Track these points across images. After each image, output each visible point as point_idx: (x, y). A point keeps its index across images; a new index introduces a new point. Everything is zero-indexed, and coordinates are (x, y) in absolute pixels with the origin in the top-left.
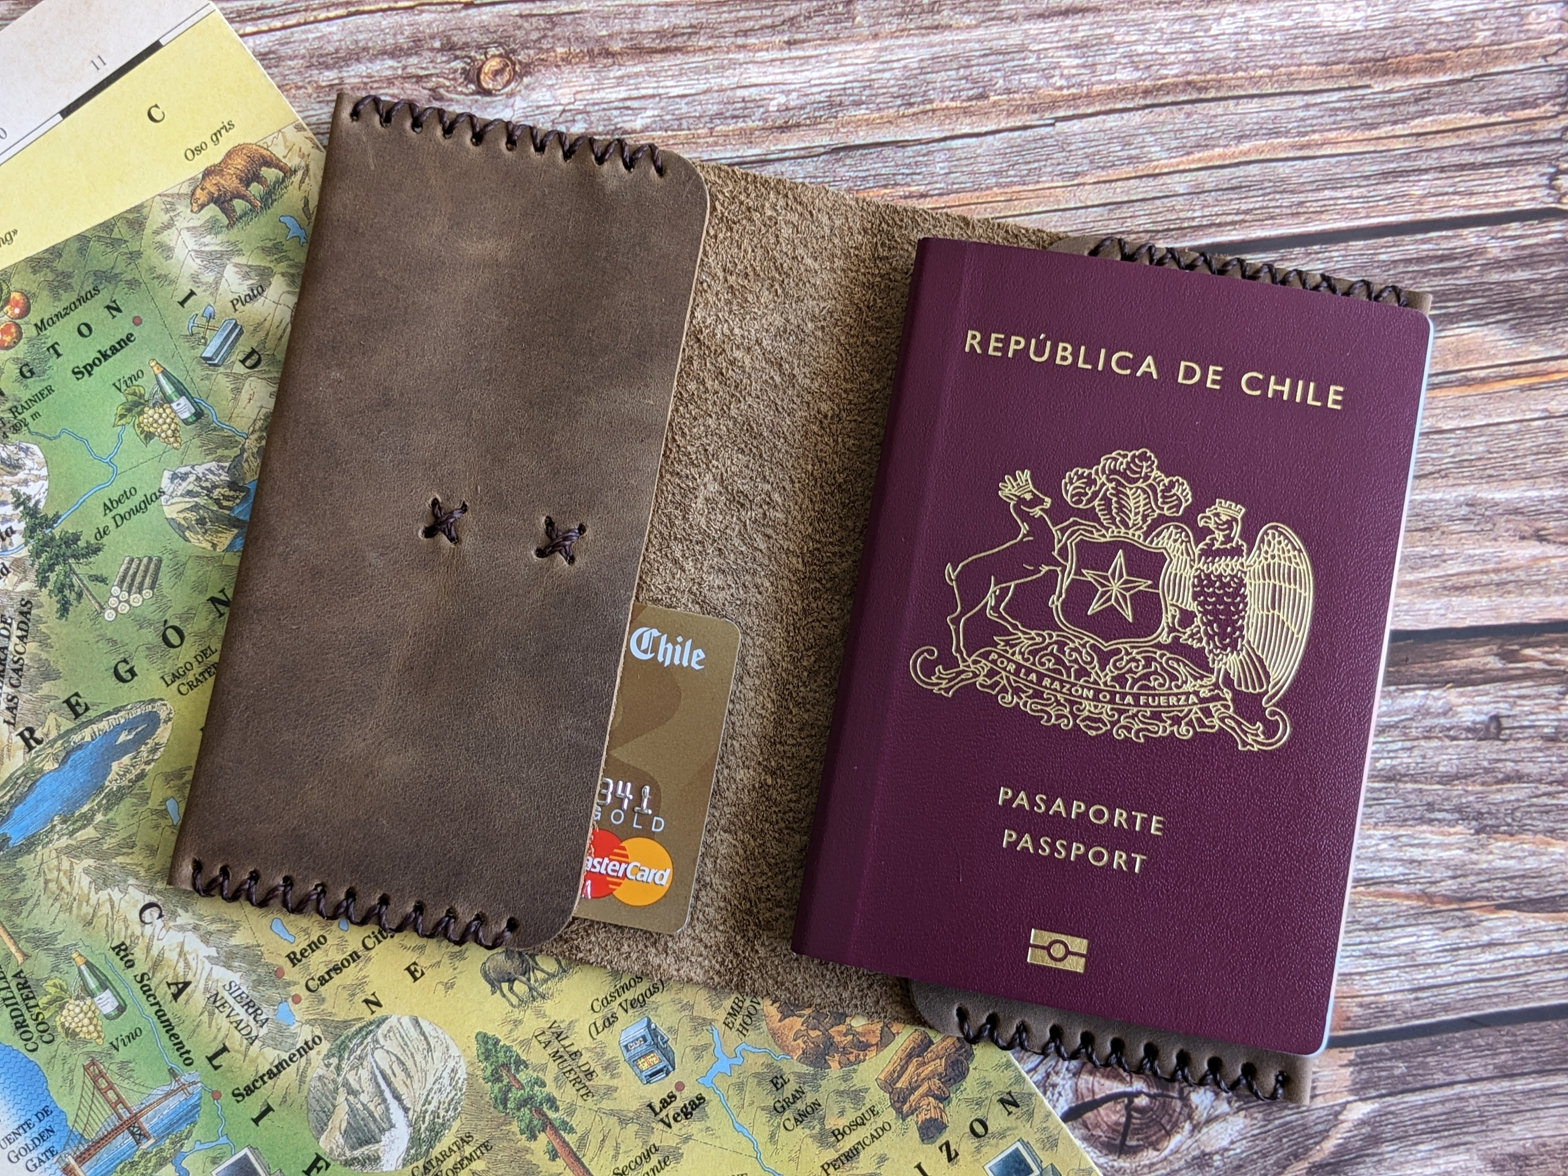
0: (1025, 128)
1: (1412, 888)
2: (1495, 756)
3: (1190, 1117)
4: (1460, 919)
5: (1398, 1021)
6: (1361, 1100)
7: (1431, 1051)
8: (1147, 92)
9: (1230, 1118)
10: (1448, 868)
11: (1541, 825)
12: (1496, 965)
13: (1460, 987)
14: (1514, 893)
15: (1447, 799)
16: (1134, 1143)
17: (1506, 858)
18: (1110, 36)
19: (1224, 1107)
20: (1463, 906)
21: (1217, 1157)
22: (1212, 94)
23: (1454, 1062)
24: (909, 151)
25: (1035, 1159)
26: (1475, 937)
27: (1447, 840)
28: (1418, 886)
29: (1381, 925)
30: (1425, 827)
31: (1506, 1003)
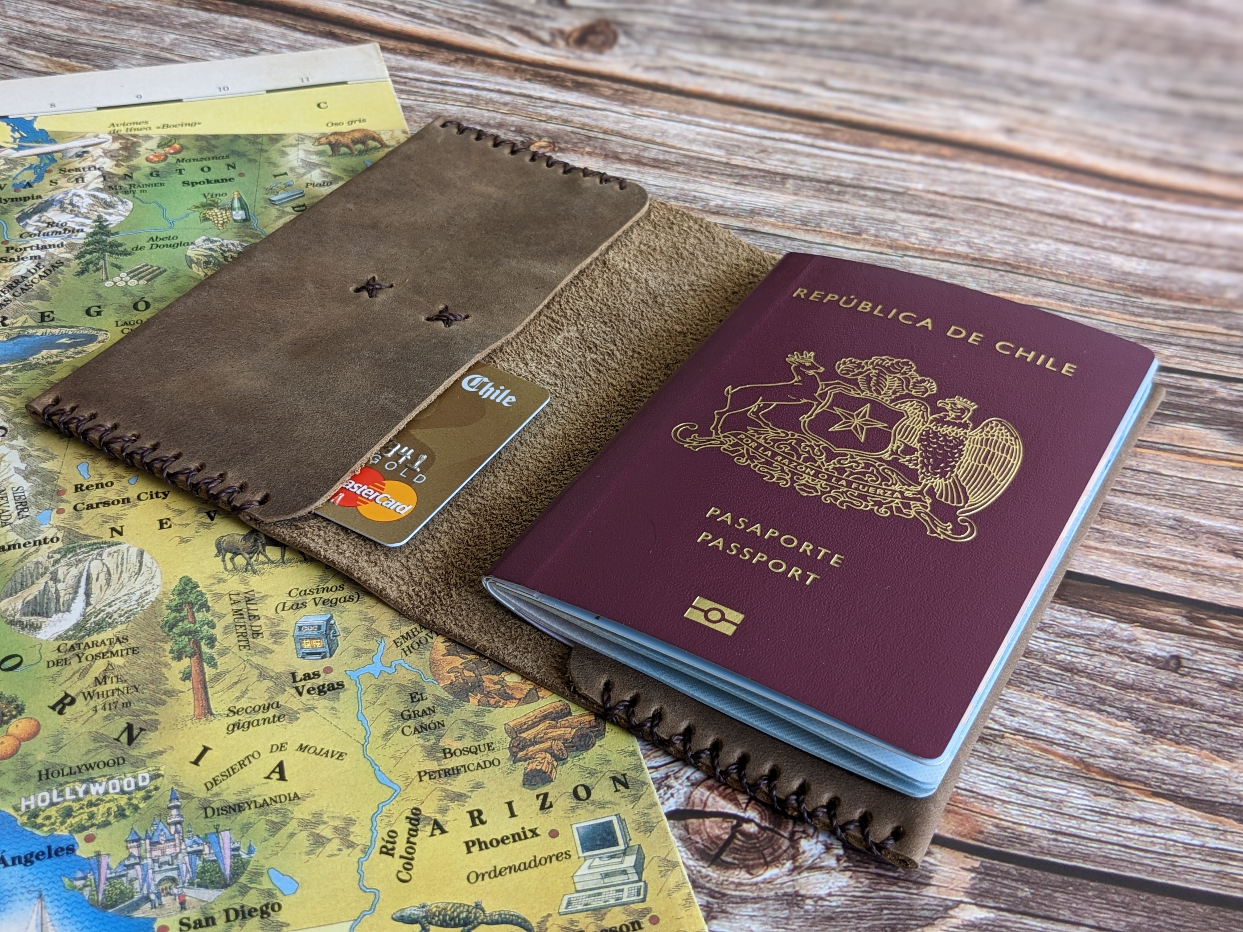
0: (882, 253)
1: (1071, 753)
2: (1171, 683)
3: (794, 858)
4: (1114, 791)
5: (1033, 852)
6: (975, 904)
7: (1062, 887)
8: (974, 259)
9: (835, 874)
10: (1110, 749)
11: (1208, 744)
12: (1144, 839)
13: (1104, 845)
14: (1172, 788)
15: (1119, 700)
16: (729, 860)
17: (1168, 758)
18: (957, 232)
19: (832, 862)
20: (1119, 782)
21: (808, 901)
22: (1022, 271)
23: (1084, 906)
24: (796, 243)
25: (625, 835)
26: (1126, 811)
27: (1113, 729)
28: (1077, 754)
29: (1033, 770)
30: (1093, 713)
31: (1149, 874)
